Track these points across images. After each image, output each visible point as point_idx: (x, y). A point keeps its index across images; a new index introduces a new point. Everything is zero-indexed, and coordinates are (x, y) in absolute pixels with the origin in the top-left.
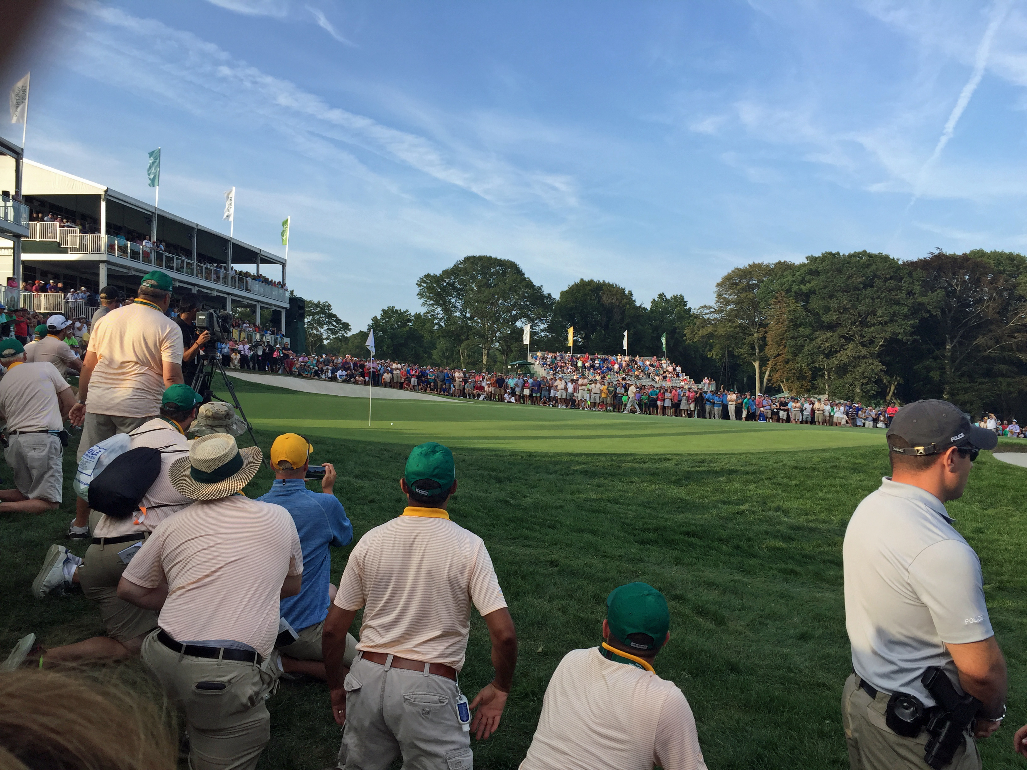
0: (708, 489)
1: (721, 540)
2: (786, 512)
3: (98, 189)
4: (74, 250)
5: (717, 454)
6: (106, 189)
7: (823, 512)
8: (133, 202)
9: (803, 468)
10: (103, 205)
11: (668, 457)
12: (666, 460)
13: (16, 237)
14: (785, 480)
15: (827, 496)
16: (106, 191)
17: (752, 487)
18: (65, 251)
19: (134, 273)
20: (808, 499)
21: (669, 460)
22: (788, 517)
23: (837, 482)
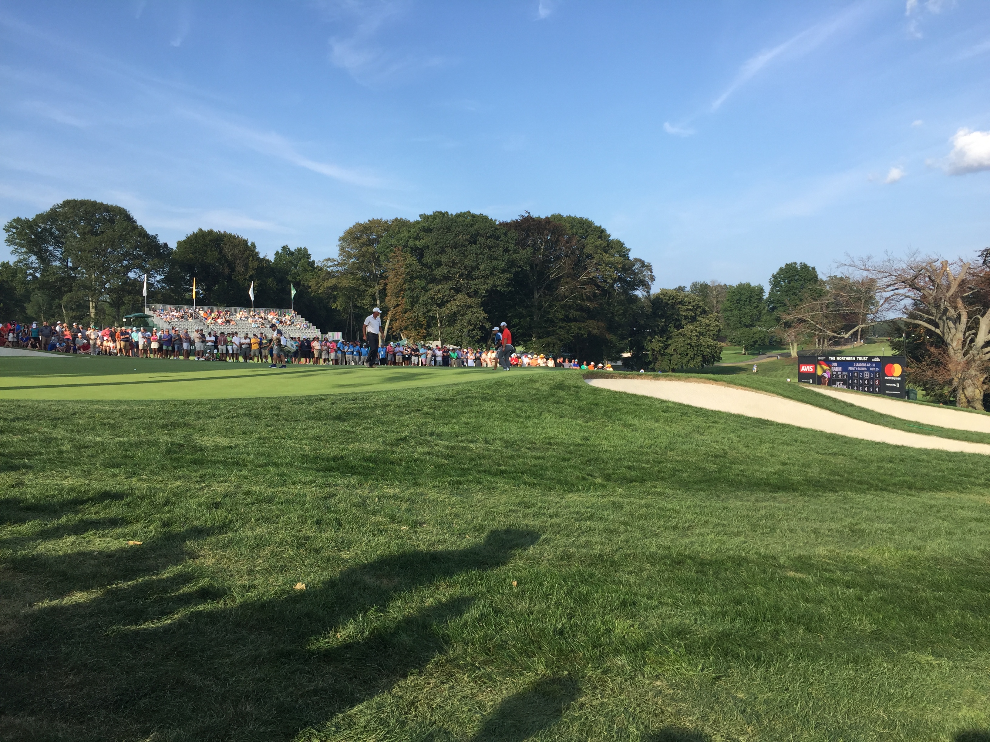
2: (440, 436)
7: (470, 433)
14: (432, 410)
15: (469, 420)
20: (455, 424)
21: (324, 399)
23: (475, 408)
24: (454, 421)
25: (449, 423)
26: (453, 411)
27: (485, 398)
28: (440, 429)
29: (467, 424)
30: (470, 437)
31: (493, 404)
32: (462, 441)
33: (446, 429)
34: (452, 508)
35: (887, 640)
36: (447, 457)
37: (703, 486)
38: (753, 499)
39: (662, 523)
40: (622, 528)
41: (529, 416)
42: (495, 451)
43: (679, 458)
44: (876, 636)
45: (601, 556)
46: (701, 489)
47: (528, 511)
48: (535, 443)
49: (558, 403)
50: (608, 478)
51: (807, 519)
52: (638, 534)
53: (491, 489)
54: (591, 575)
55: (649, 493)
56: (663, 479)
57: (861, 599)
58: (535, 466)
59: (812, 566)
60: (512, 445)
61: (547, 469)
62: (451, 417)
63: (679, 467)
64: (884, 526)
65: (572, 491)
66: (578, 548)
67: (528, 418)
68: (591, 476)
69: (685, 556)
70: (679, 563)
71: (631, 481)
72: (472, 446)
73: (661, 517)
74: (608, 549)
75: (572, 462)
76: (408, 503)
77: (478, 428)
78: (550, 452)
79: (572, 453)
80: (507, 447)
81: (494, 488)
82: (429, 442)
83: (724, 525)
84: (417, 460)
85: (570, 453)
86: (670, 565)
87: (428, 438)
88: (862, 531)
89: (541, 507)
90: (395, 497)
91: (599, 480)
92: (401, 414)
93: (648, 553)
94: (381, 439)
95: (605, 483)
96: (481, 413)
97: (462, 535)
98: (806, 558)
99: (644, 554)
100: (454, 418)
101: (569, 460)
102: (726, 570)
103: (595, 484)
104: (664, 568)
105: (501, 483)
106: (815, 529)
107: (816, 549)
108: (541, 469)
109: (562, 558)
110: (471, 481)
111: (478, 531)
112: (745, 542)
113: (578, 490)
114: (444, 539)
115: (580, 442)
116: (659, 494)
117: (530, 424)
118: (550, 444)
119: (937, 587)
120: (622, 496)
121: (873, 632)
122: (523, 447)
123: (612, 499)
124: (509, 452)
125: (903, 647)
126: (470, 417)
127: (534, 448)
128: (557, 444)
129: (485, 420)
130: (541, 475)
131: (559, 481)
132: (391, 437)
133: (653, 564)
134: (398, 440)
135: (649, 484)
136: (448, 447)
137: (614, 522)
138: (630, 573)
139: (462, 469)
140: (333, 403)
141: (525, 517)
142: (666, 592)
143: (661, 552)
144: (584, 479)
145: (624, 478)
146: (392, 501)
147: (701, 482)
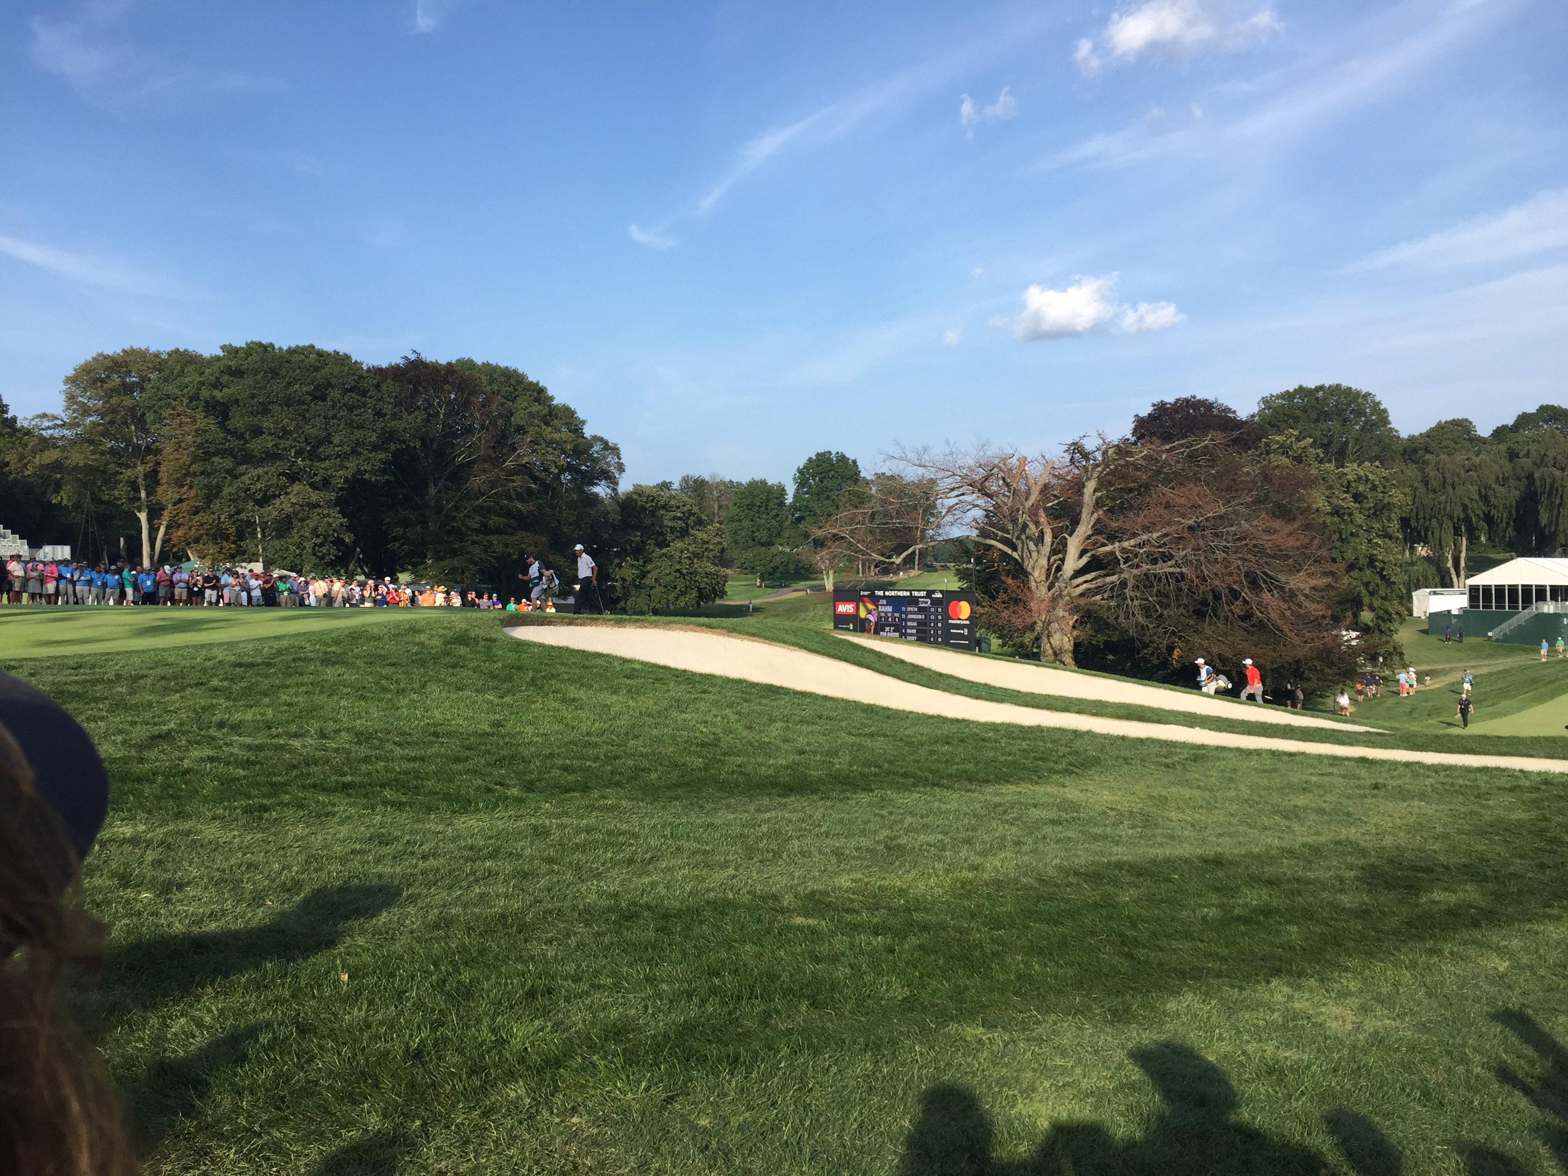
5: (104, 654)
7: (293, 722)
9: (253, 665)
15: (295, 699)
17: (176, 696)
20: (267, 705)
21: (15, 668)
22: (240, 734)
23: (306, 679)
24: (266, 700)
25: (257, 704)
26: (265, 684)
27: (328, 661)
28: (237, 716)
29: (289, 705)
30: (293, 728)
31: (341, 670)
32: (277, 736)
33: (249, 716)
34: (245, 854)
35: (924, 1009)
36: (247, 764)
37: (679, 792)
38: (752, 808)
39: (609, 855)
40: (545, 867)
41: (403, 690)
42: (337, 750)
43: (644, 750)
44: (909, 1004)
45: (503, 916)
46: (676, 798)
47: (387, 850)
48: (410, 735)
49: (455, 666)
50: (529, 787)
51: (827, 834)
52: (569, 876)
53: (323, 815)
54: (482, 952)
55: (594, 808)
56: (618, 784)
57: (892, 951)
58: (407, 773)
59: (828, 905)
60: (368, 738)
61: (427, 777)
62: (260, 693)
63: (645, 763)
64: (932, 838)
65: (466, 812)
66: (465, 906)
67: (401, 692)
68: (502, 785)
69: (641, 906)
70: (629, 918)
71: (567, 790)
72: (296, 743)
73: (607, 845)
74: (516, 905)
75: (470, 764)
76: (160, 850)
77: (310, 712)
78: (435, 749)
79: (472, 749)
80: (359, 743)
81: (327, 815)
82: (214, 739)
83: (706, 852)
84: (187, 771)
85: (469, 748)
86: (615, 922)
87: (213, 732)
88: (900, 847)
89: (408, 842)
90: (135, 841)
91: (515, 791)
92: (166, 691)
93: (581, 906)
94: (119, 738)
95: (524, 795)
96: (320, 686)
97: (258, 900)
98: (821, 893)
99: (574, 908)
100: (266, 695)
101: (467, 759)
102: (701, 922)
103: (507, 798)
104: (604, 928)
105: (342, 806)
106: (838, 848)
107: (836, 880)
108: (417, 778)
109: (437, 926)
110: (287, 805)
111: (289, 890)
112: (734, 877)
113: (477, 810)
114: (222, 910)
115: (488, 730)
116: (610, 809)
117: (404, 702)
118: (436, 734)
119: (996, 923)
120: (549, 815)
121: (904, 1000)
122: (388, 741)
123: (533, 821)
124: (363, 751)
125: (944, 1017)
126: (296, 694)
127: (408, 743)
128: (448, 734)
129: (320, 699)
130: (416, 787)
131: (447, 797)
132: (140, 733)
133: (588, 924)
134: (153, 738)
135: (595, 794)
136: (249, 747)
137: (532, 858)
138: (549, 942)
139: (273, 785)
140: (32, 675)
141: (378, 861)
142: (604, 967)
143: (605, 903)
144: (489, 790)
145: (556, 786)
146: (128, 848)
147: (677, 786)
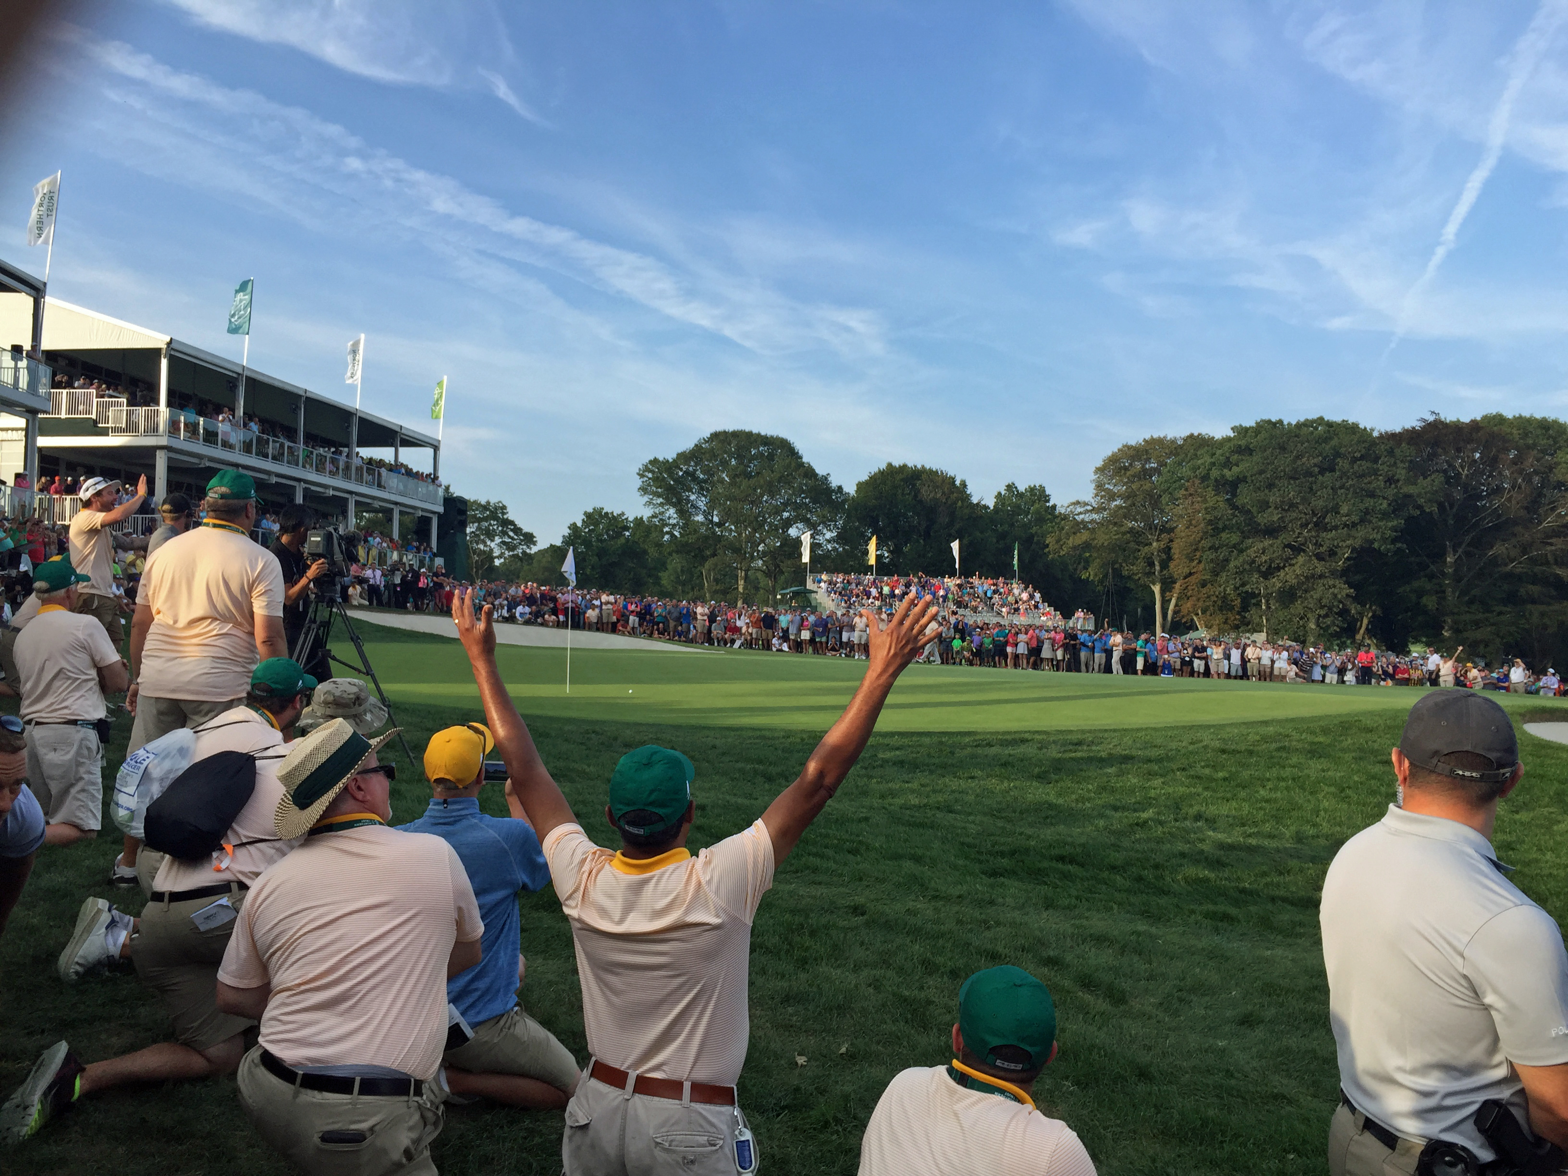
0: (1090, 787)
1: (1113, 868)
2: (1211, 822)
3: (156, 339)
4: (117, 430)
5: (1100, 731)
6: (168, 340)
7: (1268, 821)
8: (209, 359)
9: (1235, 752)
10: (164, 363)
11: (1027, 736)
12: (1023, 741)
13: (31, 412)
14: (1207, 771)
15: (1273, 795)
16: (169, 344)
17: (1158, 782)
18: (104, 432)
19: (208, 464)
20: (1244, 800)
21: (1027, 741)
22: (1214, 830)
23: (1287, 773)
24: (1243, 794)
25: (1234, 797)
26: (1245, 774)
27: (1315, 752)
28: (1212, 810)
29: (1267, 801)
30: (1267, 828)
31: (1326, 764)
32: (1250, 836)
33: (1224, 809)
36: (1216, 865)
62: (1239, 785)
77: (1288, 811)
84: (1158, 866)
87: (1188, 824)
92: (1149, 775)
100: (1244, 788)
126: (1275, 789)
129: (1300, 797)
132: (1120, 819)
136: (1222, 845)
140: (1040, 749)
